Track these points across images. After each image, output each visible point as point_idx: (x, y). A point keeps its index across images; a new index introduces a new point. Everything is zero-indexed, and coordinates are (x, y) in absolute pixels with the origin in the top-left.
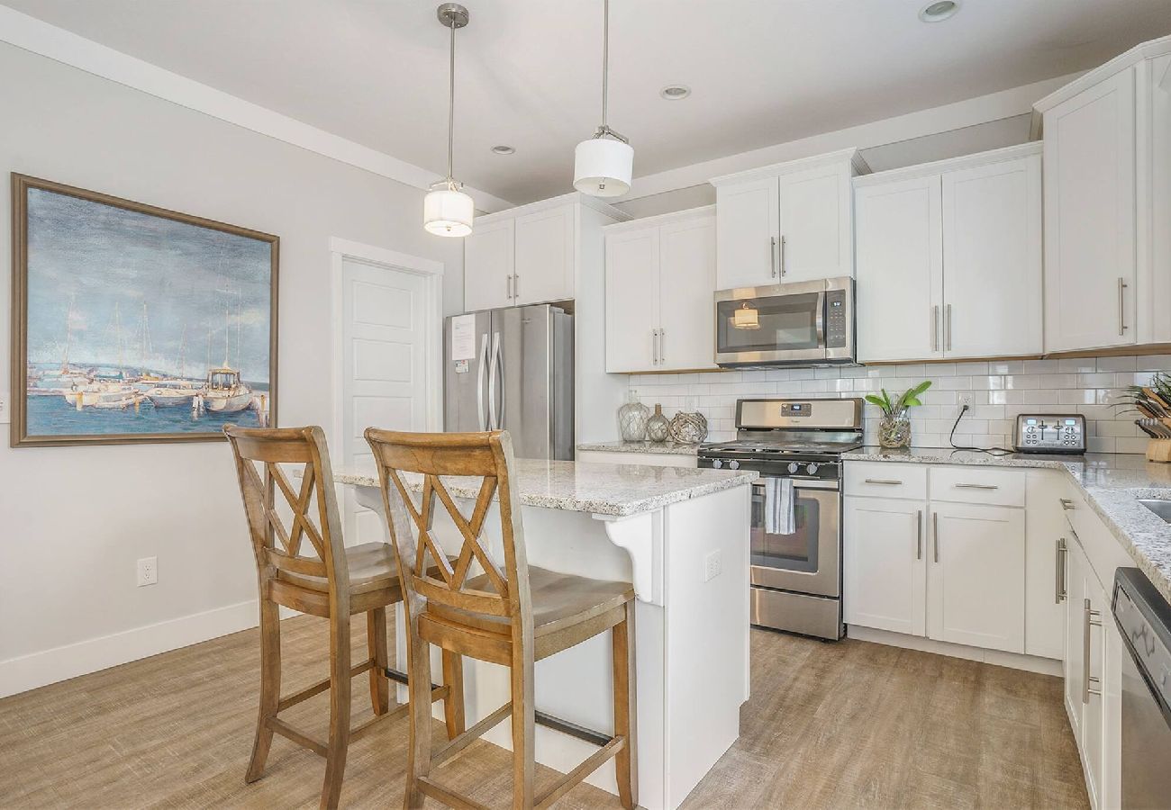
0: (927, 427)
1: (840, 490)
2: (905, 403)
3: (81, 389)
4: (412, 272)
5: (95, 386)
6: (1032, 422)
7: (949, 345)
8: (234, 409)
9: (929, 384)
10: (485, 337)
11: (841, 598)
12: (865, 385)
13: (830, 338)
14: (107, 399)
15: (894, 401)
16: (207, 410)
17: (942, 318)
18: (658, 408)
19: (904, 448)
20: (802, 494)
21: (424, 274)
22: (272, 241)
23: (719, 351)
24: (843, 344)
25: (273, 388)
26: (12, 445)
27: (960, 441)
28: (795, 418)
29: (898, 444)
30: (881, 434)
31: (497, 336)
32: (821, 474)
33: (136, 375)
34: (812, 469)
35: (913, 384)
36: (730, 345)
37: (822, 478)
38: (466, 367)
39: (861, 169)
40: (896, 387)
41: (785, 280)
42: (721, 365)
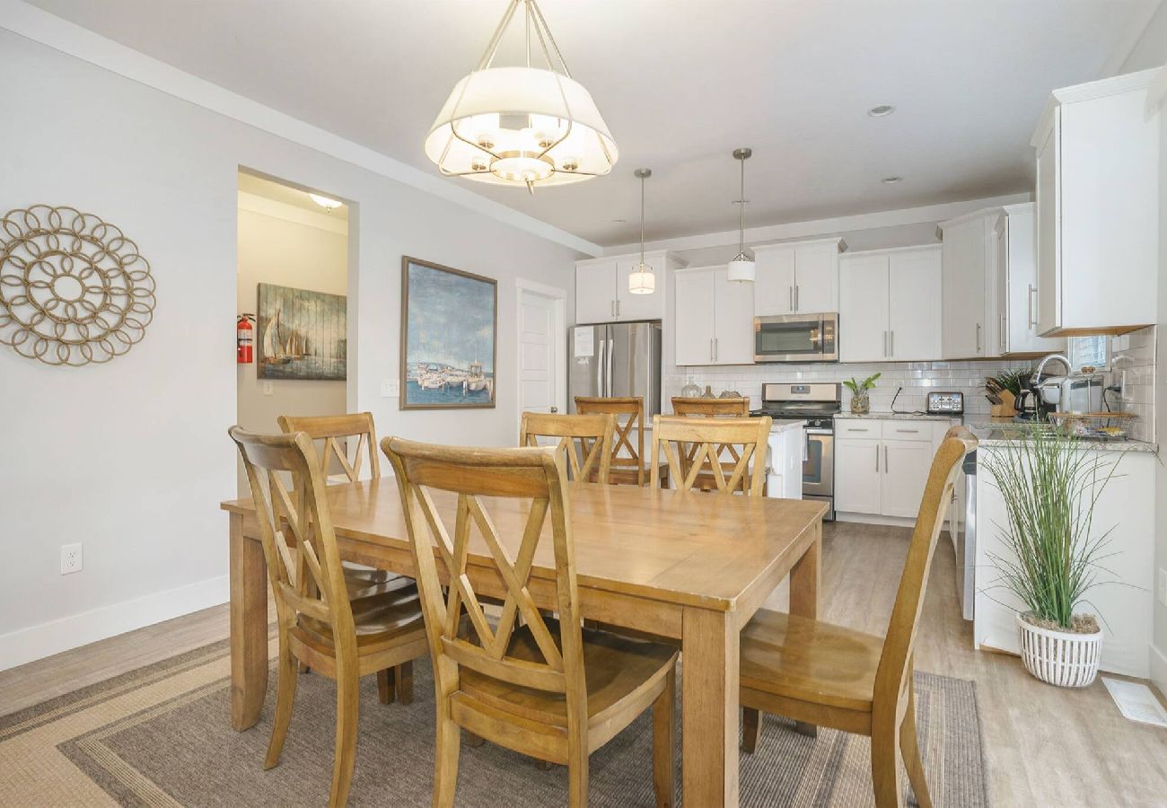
0: (879, 401)
1: (833, 435)
2: (866, 386)
3: (424, 377)
4: (548, 297)
5: (429, 375)
6: (936, 396)
7: (892, 355)
8: (479, 389)
9: (879, 375)
10: (602, 343)
11: (833, 496)
12: (843, 376)
13: (826, 348)
14: (433, 383)
15: (859, 385)
16: (469, 390)
17: (889, 337)
18: (708, 389)
19: (866, 412)
20: (811, 438)
21: (555, 298)
22: (494, 283)
23: (757, 354)
24: (833, 352)
25: (493, 376)
26: (400, 409)
27: (896, 408)
28: (801, 395)
29: (861, 409)
30: (852, 404)
31: (611, 342)
32: (824, 426)
33: (442, 368)
34: (818, 423)
35: (871, 375)
36: (763, 349)
37: (823, 428)
38: (587, 361)
39: (842, 248)
40: (860, 377)
41: (797, 313)
42: (756, 362)
